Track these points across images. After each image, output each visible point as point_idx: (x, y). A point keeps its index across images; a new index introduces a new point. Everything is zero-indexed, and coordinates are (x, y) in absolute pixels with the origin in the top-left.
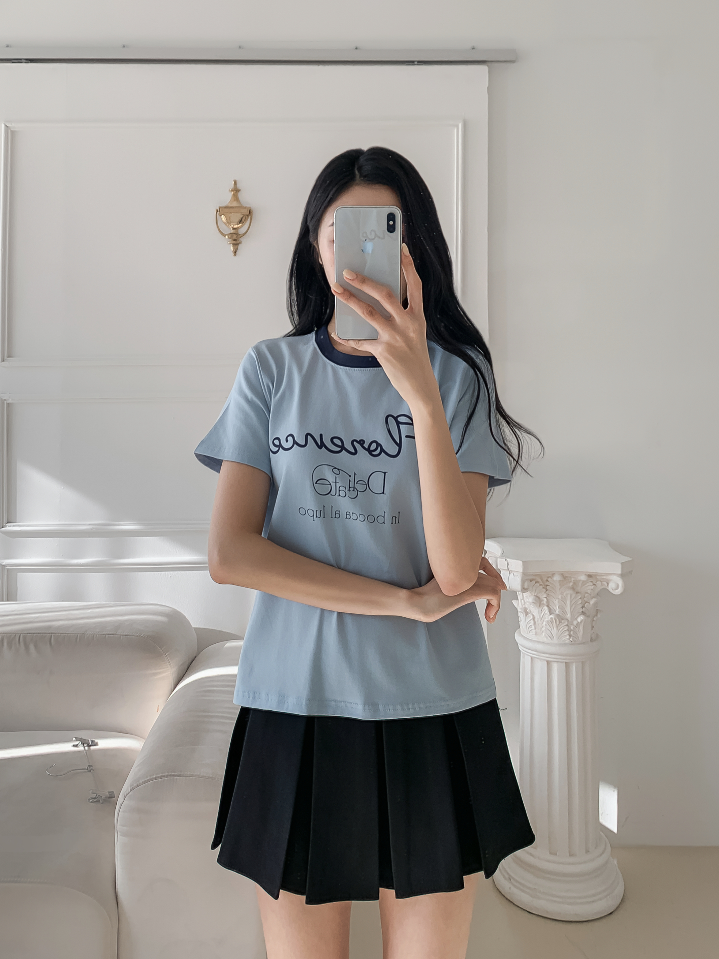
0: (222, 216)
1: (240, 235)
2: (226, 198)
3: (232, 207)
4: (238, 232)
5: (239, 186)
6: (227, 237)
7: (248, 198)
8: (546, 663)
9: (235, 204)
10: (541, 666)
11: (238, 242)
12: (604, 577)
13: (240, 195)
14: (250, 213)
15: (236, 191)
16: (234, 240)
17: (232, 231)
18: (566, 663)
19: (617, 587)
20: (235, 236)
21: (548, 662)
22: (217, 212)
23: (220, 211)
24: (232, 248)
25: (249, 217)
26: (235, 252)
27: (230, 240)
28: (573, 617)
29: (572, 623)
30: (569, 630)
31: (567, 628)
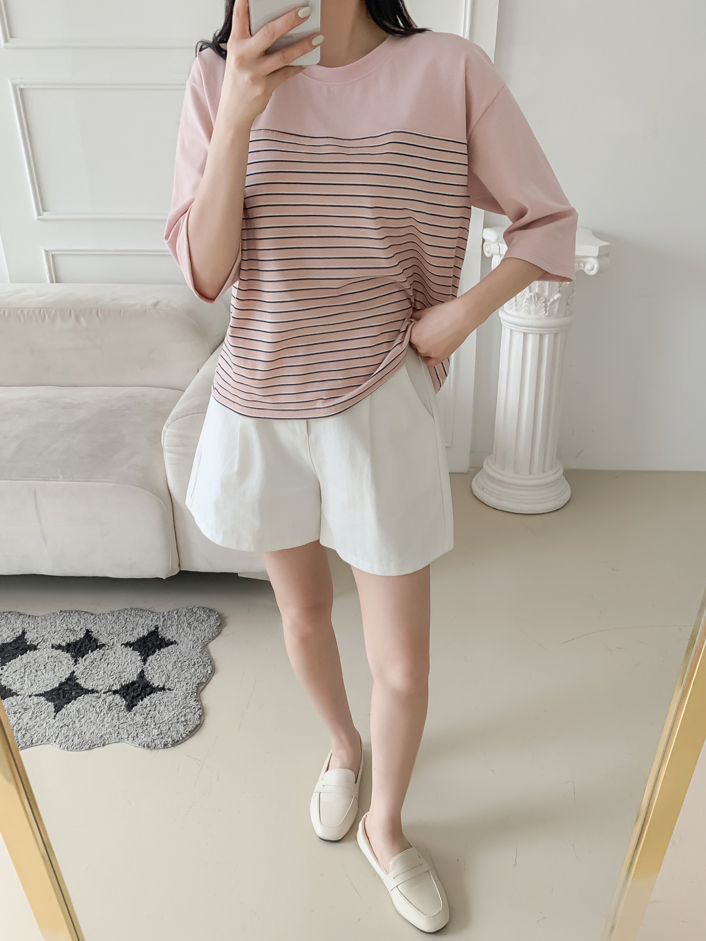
8: (523, 335)
10: (518, 338)
12: (582, 260)
18: (540, 335)
19: (592, 270)
21: (525, 334)
28: (550, 295)
29: (549, 300)
30: (546, 306)
31: (544, 305)
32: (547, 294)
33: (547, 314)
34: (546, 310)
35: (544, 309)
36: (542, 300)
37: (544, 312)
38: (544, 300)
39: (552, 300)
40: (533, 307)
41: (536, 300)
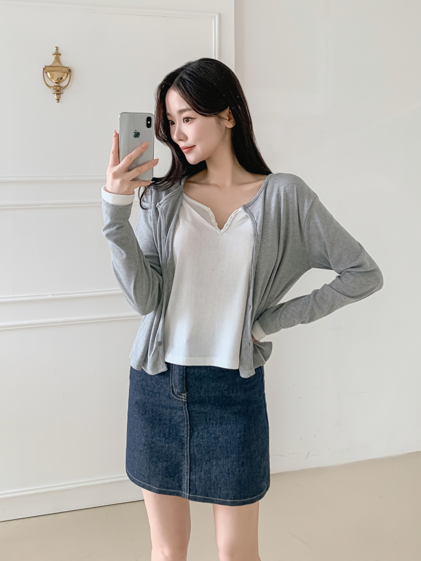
0: (48, 73)
1: (62, 87)
2: (50, 60)
3: (55, 66)
4: (59, 85)
5: (60, 52)
6: (52, 88)
7: (66, 61)
9: (57, 64)
11: (60, 93)
13: (62, 58)
14: (69, 70)
15: (57, 54)
16: (58, 91)
17: (56, 84)
20: (58, 88)
22: (43, 70)
23: (46, 69)
24: (56, 97)
25: (69, 75)
26: (58, 100)
27: (54, 91)
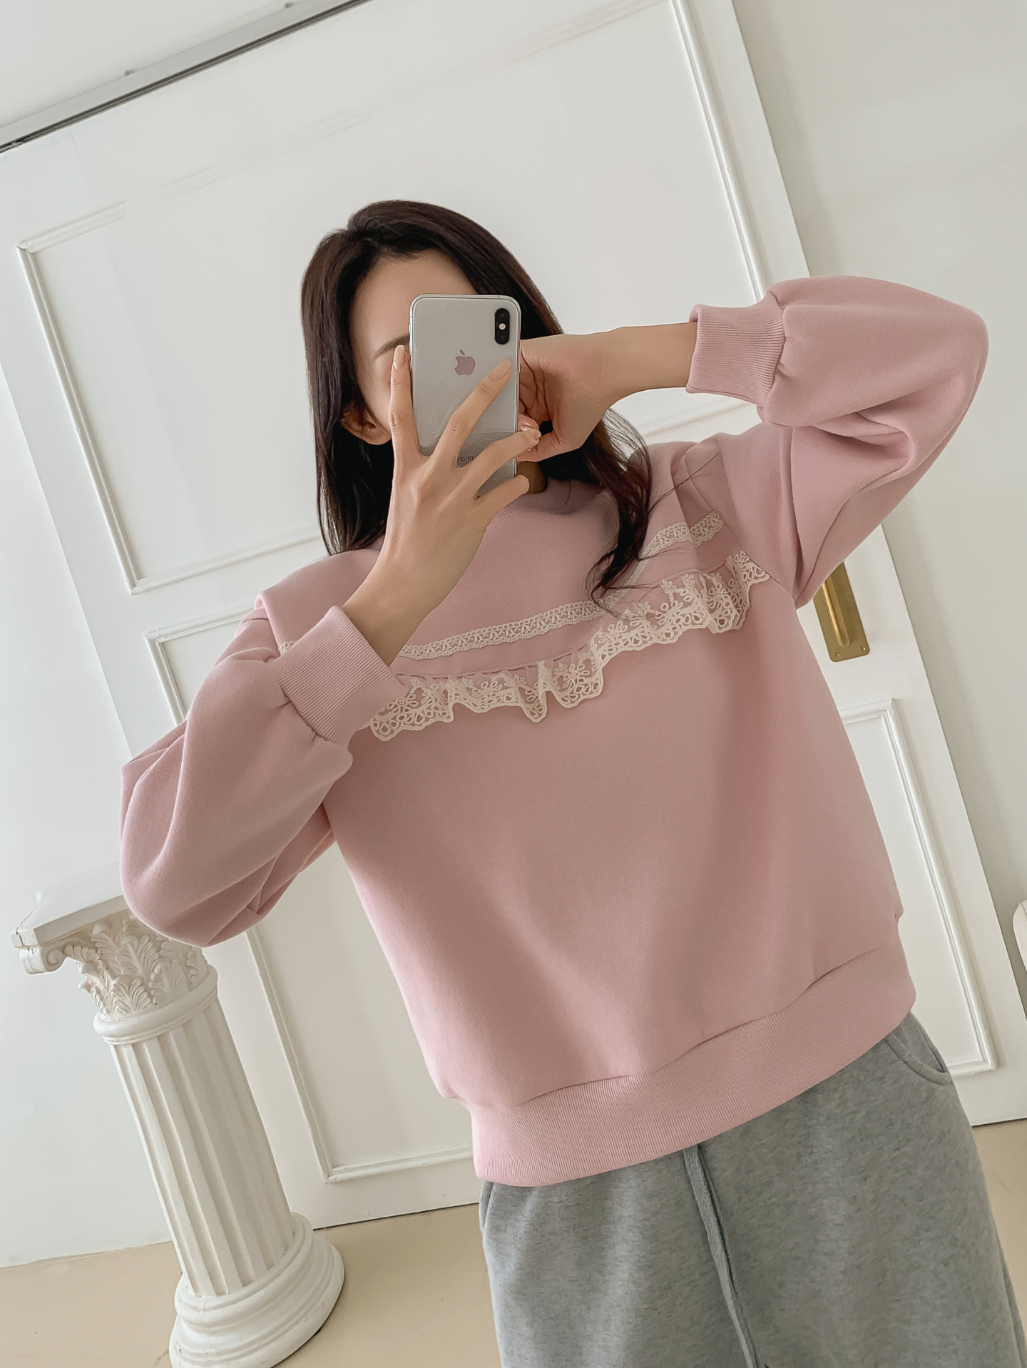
28: (149, 971)
29: (149, 980)
30: (147, 990)
31: (142, 989)
32: (140, 971)
33: (154, 1002)
34: (150, 996)
35: (145, 995)
36: (135, 984)
37: (148, 1000)
38: (139, 984)
39: (152, 977)
40: (128, 1001)
41: (127, 988)
